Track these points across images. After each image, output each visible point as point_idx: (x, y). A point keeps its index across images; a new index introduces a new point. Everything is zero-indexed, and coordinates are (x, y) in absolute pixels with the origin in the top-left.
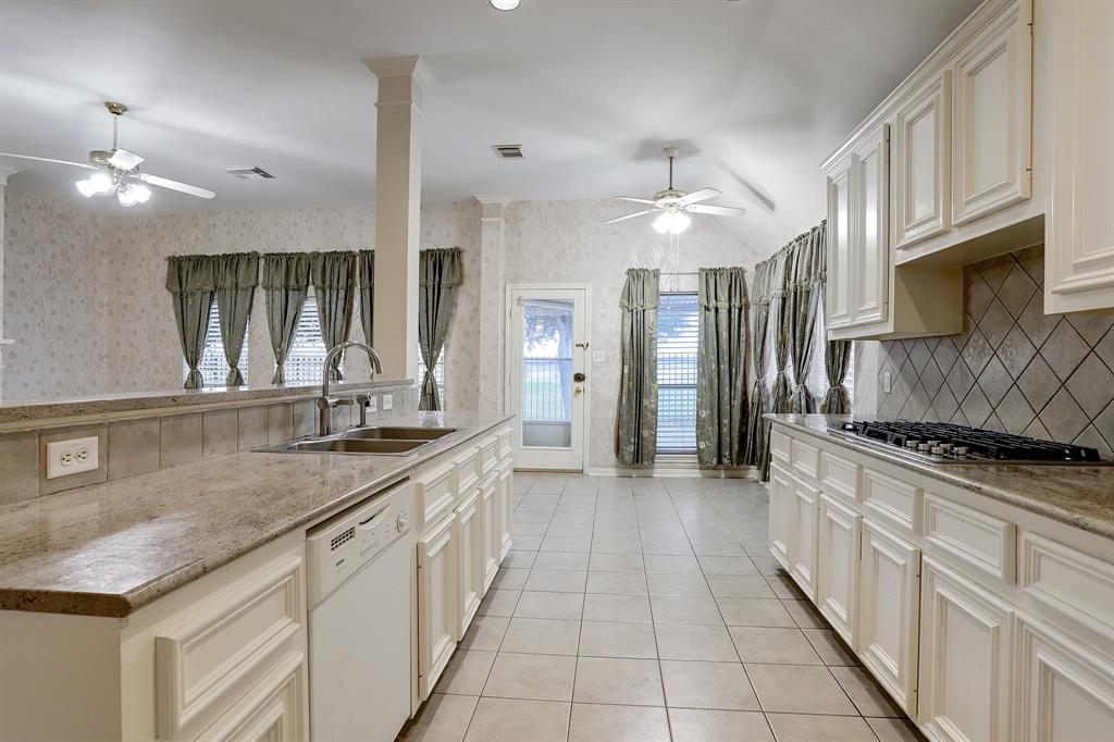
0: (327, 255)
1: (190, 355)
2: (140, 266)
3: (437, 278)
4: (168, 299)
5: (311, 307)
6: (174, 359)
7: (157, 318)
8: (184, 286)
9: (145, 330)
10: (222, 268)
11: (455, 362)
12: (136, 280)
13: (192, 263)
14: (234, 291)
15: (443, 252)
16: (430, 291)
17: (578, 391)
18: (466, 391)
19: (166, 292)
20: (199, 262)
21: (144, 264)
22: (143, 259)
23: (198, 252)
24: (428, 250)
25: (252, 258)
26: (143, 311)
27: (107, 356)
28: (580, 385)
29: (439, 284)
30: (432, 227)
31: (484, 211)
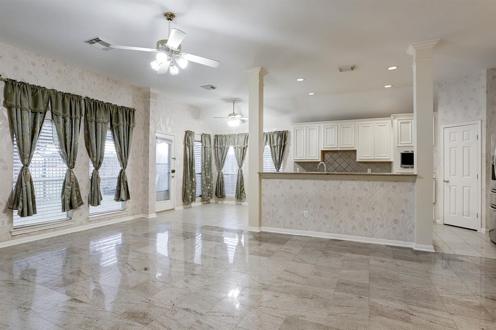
3: (128, 122)
15: (129, 110)
16: (125, 128)
17: (173, 177)
24: (122, 107)
28: (173, 174)
29: (129, 126)
30: (121, 94)
31: (151, 95)
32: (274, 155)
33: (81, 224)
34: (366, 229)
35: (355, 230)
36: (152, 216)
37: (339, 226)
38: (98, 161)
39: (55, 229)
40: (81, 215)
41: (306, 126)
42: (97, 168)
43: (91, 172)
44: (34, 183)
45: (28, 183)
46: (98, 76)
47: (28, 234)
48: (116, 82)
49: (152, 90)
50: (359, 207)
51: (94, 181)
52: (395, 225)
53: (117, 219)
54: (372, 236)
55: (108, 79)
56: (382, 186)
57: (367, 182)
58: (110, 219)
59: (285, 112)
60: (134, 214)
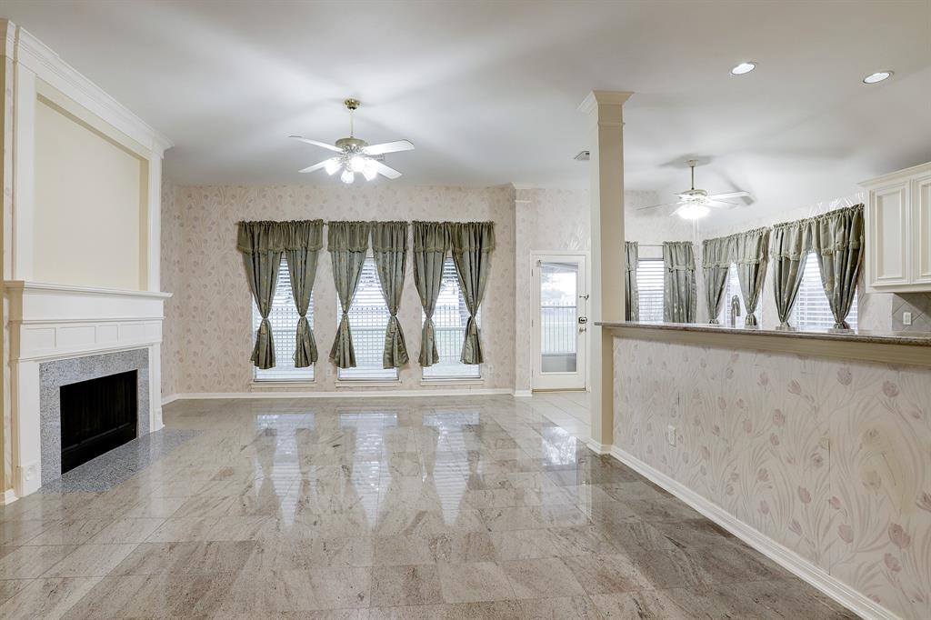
0: (384, 225)
1: (263, 306)
2: (210, 229)
3: (478, 245)
4: (238, 258)
5: (370, 266)
6: (242, 309)
7: (227, 275)
8: (256, 247)
9: (216, 285)
10: (292, 233)
11: (490, 309)
12: (206, 241)
13: (263, 228)
14: (304, 252)
15: (482, 225)
16: (473, 255)
17: (581, 331)
18: (498, 332)
19: (235, 252)
20: (268, 227)
21: (214, 227)
22: (213, 223)
23: (265, 218)
24: (469, 223)
25: (318, 224)
26: (213, 268)
27: (178, 307)
28: (583, 326)
29: (480, 250)
30: (470, 204)
31: (518, 194)
32: (828, 279)
33: (411, 388)
34: (796, 527)
35: (768, 516)
36: (522, 394)
37: (732, 489)
38: (429, 305)
39: (378, 388)
40: (410, 376)
41: (914, 177)
42: (429, 316)
43: (424, 320)
44: (352, 333)
45: (346, 333)
46: (431, 188)
47: (351, 389)
48: (460, 189)
49: (517, 186)
50: (777, 443)
51: (428, 332)
52: (893, 550)
53: (464, 390)
54: (816, 558)
55: (447, 188)
56: (846, 380)
57: (797, 362)
58: (453, 387)
59: (840, 152)
60: (495, 387)
